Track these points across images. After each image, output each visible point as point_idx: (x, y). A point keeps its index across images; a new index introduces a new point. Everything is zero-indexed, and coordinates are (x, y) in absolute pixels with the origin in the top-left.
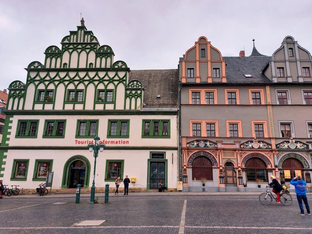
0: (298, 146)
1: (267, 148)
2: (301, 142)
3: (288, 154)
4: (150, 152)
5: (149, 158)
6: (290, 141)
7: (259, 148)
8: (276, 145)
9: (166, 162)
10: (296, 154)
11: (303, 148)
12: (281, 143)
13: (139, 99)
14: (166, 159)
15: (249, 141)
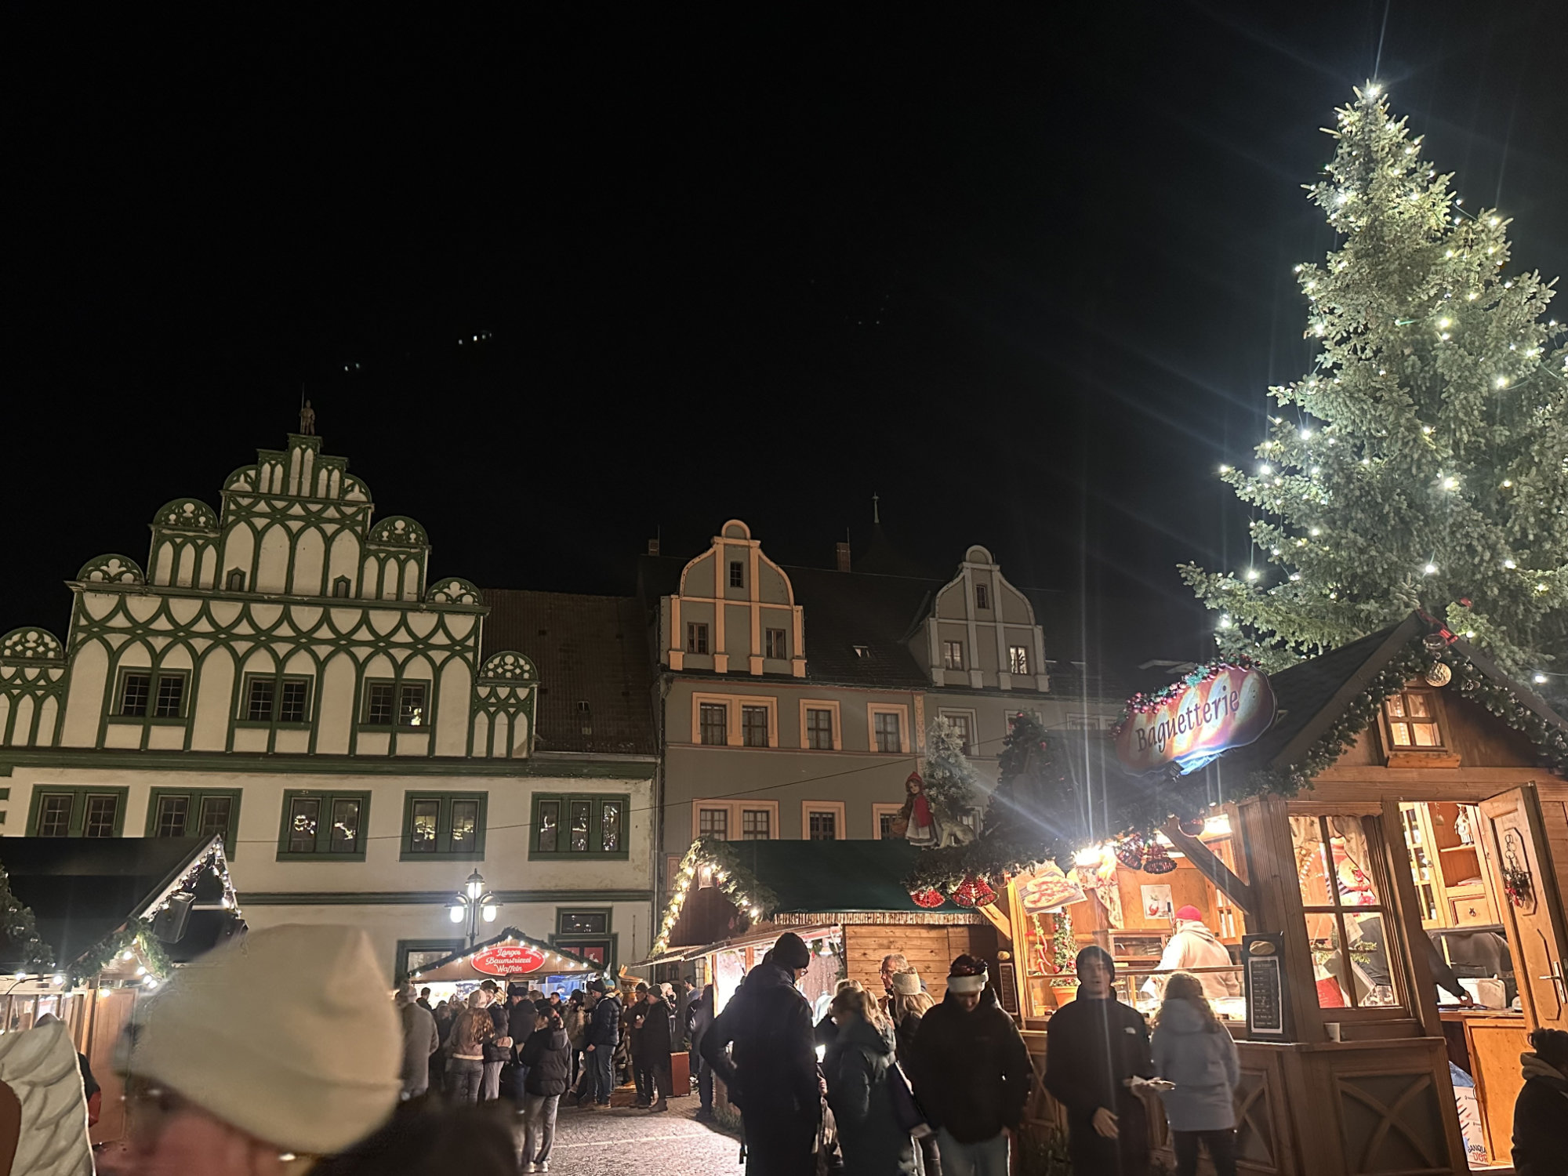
4: (559, 910)
5: (553, 932)
9: (611, 943)
13: (521, 721)
14: (614, 930)
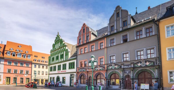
0: (116, 67)
1: (103, 70)
2: (117, 65)
3: (112, 72)
4: (70, 74)
5: (70, 76)
6: (112, 65)
7: (100, 70)
8: (107, 67)
10: (116, 71)
11: (118, 67)
12: (109, 66)
15: (96, 67)
